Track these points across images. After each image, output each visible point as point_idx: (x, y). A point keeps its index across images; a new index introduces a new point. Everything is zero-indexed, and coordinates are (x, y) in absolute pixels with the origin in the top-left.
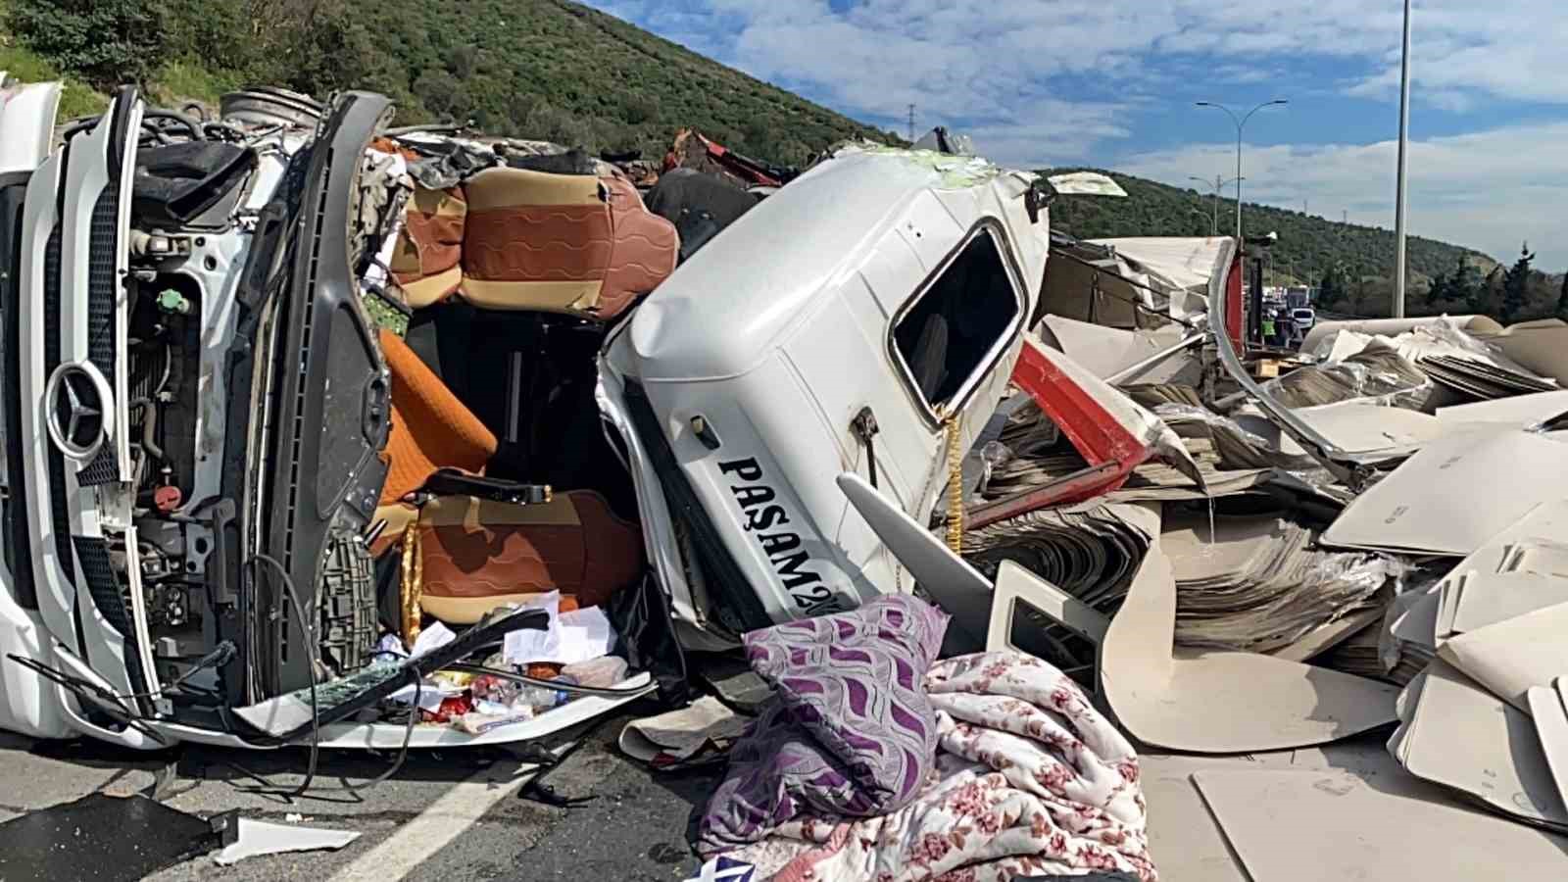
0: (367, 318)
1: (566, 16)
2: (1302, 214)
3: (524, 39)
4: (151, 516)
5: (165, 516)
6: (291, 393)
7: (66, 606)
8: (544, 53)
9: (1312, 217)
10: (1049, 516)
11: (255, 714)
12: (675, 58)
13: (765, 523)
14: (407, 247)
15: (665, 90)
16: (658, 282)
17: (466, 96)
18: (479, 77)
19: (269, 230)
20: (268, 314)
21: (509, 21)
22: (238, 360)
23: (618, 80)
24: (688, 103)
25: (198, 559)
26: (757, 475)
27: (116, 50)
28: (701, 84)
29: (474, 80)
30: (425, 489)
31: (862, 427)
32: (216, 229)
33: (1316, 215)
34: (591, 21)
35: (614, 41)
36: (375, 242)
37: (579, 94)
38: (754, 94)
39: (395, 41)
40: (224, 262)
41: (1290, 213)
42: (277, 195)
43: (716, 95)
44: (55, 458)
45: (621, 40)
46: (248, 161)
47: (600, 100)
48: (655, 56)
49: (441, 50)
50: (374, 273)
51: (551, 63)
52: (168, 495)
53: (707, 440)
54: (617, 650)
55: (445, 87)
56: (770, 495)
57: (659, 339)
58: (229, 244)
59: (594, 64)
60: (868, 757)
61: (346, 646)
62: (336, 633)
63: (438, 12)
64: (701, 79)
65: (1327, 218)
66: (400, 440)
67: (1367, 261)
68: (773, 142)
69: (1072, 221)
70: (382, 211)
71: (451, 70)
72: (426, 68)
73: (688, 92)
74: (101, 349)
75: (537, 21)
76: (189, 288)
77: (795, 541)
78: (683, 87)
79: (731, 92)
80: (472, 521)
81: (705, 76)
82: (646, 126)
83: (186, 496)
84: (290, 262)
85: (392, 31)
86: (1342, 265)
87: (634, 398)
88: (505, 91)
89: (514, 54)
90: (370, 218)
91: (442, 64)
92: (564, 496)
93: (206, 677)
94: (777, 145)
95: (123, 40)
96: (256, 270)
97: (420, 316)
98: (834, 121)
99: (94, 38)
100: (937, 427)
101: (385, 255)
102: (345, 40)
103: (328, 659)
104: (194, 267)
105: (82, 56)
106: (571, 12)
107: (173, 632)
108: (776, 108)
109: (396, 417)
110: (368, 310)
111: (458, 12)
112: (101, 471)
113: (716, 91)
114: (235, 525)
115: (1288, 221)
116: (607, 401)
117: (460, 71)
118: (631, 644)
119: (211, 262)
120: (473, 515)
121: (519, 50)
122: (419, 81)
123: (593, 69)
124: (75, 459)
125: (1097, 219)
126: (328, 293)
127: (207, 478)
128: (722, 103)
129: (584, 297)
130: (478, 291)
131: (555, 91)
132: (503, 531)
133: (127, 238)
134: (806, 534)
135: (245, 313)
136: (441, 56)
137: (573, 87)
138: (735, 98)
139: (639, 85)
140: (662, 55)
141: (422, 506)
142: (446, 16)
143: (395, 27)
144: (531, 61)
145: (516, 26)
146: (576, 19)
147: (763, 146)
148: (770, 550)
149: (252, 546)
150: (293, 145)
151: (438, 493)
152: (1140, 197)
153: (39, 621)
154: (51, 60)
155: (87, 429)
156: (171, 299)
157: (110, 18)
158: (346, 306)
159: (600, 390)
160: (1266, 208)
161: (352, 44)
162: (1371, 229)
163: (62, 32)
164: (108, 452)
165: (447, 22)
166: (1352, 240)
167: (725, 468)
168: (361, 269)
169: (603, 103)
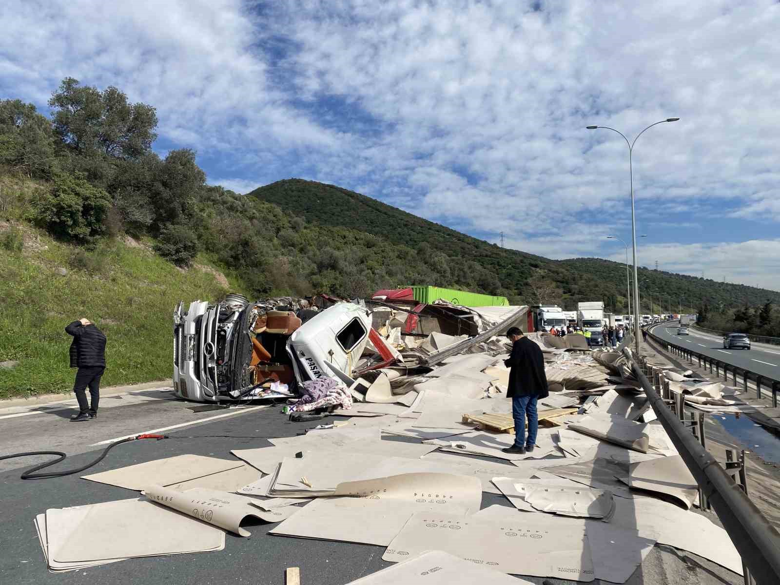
0: (250, 335)
1: (346, 197)
2: (702, 278)
3: (328, 208)
4: (218, 364)
5: (220, 365)
6: (239, 347)
7: (205, 378)
8: (336, 214)
9: (707, 280)
10: (371, 371)
11: (232, 393)
12: (395, 214)
13: (314, 369)
14: (257, 324)
15: (389, 228)
16: (297, 328)
17: (299, 239)
18: (305, 231)
19: (236, 323)
20: (236, 335)
21: (321, 200)
22: (232, 342)
23: (369, 225)
24: (399, 234)
25: (224, 371)
26: (312, 361)
27: (183, 254)
28: (406, 225)
29: (303, 232)
30: (259, 364)
31: (331, 353)
32: (229, 323)
33: (709, 279)
34: (358, 199)
35: (367, 207)
36: (252, 324)
37: (347, 236)
38: (430, 229)
39: (271, 217)
40: (230, 327)
41: (696, 278)
42: (238, 318)
43: (412, 230)
44: (205, 357)
45: (370, 206)
46: (234, 313)
47: (355, 238)
48: (385, 213)
49: (290, 219)
50: (251, 328)
51: (339, 218)
52: (220, 362)
53: (303, 355)
54: (289, 390)
55: (291, 236)
56: (314, 364)
57: (296, 338)
58: (231, 325)
59: (358, 218)
60: (314, 394)
61: (245, 384)
62: (244, 382)
63: (291, 197)
64: (405, 223)
65: (715, 280)
66: (254, 354)
67: (735, 301)
68: (429, 254)
69: (579, 284)
70: (253, 319)
71: (293, 228)
72: (283, 228)
73: (399, 229)
74: (213, 340)
75: (333, 200)
76: (225, 331)
77: (319, 372)
78: (397, 227)
79: (419, 228)
80: (266, 370)
81: (407, 221)
82: (375, 249)
83: (223, 362)
84: (239, 328)
85: (270, 212)
86: (722, 303)
87: (292, 348)
88: (315, 236)
89: (323, 214)
90: (251, 320)
91: (290, 225)
92: (282, 366)
93: (225, 389)
94: (431, 255)
95: (185, 251)
96: (235, 329)
97: (258, 335)
98: (466, 240)
99: (178, 251)
100: (347, 353)
101: (253, 326)
102: (250, 244)
103: (242, 386)
104: (226, 328)
105: (174, 257)
106: (348, 195)
107: (220, 382)
108: (439, 235)
109: (254, 351)
110: (250, 334)
111: (299, 197)
112: (212, 358)
113: (412, 228)
114: (230, 365)
115: (694, 282)
116: (288, 348)
117: (297, 228)
118: (291, 390)
119: (228, 328)
120: (267, 368)
121: (325, 213)
122: (280, 233)
123: (358, 220)
124: (208, 356)
125: (592, 283)
126: (245, 332)
127: (226, 359)
128: (415, 233)
129: (285, 331)
130: (268, 330)
131: (336, 235)
132: (272, 372)
133: (217, 324)
134: (321, 371)
135: (233, 335)
136: (289, 222)
137: (344, 233)
138: (421, 231)
139: (378, 227)
140: (389, 213)
141: (258, 367)
142: (294, 199)
143: (271, 210)
144: (330, 217)
145: (324, 202)
146: (350, 198)
147: (425, 256)
148: (315, 374)
149: (232, 368)
150: (240, 310)
151: (261, 365)
152: (618, 272)
153: (200, 382)
154: (166, 258)
155: (210, 352)
156: (222, 333)
157: (182, 246)
158: (247, 334)
159: (287, 347)
160: (683, 276)
161: (252, 245)
162: (739, 285)
163: (169, 250)
164: (213, 355)
165: (295, 201)
166: (728, 291)
167: (307, 359)
168: (249, 328)
169: (357, 239)
